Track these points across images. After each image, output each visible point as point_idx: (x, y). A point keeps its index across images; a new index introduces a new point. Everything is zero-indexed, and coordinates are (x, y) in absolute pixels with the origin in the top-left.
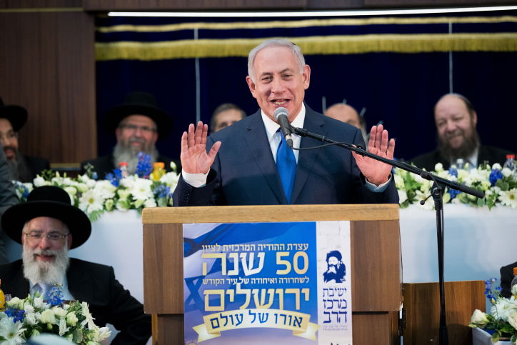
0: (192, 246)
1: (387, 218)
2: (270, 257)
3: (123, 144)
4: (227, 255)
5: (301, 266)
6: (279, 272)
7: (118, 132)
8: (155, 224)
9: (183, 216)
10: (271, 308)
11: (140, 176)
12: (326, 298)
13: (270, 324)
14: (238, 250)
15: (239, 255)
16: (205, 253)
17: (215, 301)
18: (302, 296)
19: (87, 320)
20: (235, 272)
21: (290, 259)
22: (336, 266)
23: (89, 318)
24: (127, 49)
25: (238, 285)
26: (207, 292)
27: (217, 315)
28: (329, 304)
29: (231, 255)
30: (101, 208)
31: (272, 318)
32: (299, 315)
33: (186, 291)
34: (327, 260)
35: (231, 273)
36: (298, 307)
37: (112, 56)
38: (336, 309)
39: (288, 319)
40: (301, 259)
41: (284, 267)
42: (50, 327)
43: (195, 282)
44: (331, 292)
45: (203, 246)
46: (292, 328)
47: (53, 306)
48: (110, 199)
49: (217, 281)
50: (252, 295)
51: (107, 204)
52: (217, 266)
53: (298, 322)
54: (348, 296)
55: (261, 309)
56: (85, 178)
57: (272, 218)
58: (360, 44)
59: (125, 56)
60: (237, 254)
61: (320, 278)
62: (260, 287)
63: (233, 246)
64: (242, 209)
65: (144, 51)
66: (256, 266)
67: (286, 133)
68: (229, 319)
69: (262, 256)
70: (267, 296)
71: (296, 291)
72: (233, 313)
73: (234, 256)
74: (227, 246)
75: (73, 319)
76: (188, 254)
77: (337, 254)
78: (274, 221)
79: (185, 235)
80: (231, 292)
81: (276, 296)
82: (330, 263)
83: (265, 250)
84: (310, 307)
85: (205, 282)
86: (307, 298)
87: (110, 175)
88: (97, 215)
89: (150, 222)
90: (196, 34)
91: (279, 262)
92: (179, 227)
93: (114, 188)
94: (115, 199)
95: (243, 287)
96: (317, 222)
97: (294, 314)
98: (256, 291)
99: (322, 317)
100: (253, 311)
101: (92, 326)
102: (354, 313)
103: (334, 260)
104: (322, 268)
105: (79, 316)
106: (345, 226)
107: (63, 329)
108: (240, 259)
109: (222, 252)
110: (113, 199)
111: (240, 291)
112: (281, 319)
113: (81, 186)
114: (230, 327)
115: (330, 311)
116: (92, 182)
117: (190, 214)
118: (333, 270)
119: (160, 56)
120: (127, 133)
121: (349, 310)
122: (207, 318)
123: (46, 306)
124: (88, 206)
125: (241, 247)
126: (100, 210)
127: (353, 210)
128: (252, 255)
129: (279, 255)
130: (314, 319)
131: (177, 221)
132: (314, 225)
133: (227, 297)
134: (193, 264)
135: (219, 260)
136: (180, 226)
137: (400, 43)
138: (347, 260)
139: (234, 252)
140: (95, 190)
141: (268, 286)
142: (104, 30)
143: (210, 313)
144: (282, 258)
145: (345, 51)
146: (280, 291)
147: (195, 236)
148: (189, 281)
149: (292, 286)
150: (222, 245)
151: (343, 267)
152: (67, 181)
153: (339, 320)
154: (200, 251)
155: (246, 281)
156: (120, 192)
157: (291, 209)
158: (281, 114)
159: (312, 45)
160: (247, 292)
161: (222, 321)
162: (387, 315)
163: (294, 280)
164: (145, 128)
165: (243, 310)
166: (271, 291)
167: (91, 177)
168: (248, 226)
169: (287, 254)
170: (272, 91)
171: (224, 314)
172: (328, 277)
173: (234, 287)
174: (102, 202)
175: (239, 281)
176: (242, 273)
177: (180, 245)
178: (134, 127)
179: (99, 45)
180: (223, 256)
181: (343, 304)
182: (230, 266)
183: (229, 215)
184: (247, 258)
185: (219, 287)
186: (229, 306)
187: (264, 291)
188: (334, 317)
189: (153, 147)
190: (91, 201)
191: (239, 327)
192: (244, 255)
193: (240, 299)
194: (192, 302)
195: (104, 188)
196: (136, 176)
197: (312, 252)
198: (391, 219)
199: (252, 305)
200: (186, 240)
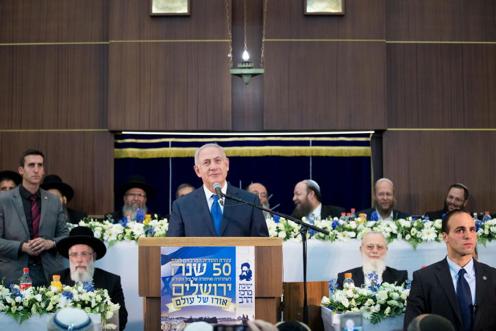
0: (166, 259)
1: (275, 245)
2: (210, 266)
3: (128, 204)
4: (186, 265)
5: (227, 271)
6: (214, 275)
7: (125, 198)
8: (145, 247)
9: (161, 242)
10: (210, 294)
11: (138, 222)
12: (241, 289)
13: (209, 303)
14: (191, 262)
16: (173, 263)
17: (178, 290)
18: (227, 288)
19: (107, 299)
20: (190, 274)
21: (221, 267)
22: (246, 271)
23: (108, 299)
24: (132, 152)
25: (192, 282)
26: (174, 285)
27: (180, 298)
28: (242, 293)
29: (188, 265)
30: (116, 239)
31: (210, 300)
32: (225, 298)
33: (162, 284)
34: (242, 268)
35: (187, 274)
36: (225, 294)
37: (123, 156)
38: (246, 295)
39: (219, 301)
40: (227, 267)
41: (217, 272)
42: (87, 303)
43: (167, 279)
44: (243, 286)
45: (172, 259)
46: (221, 305)
47: (88, 291)
48: (121, 234)
49: (180, 279)
50: (199, 287)
51: (119, 237)
52: (179, 271)
53: (225, 302)
54: (253, 288)
55: (204, 295)
56: (107, 222)
57: (211, 244)
58: (261, 151)
59: (131, 156)
60: (191, 264)
61: (238, 278)
62: (204, 283)
63: (189, 259)
65: (141, 154)
66: (202, 271)
68: (186, 300)
69: (205, 265)
70: (208, 288)
71: (224, 285)
72: (189, 297)
73: (189, 265)
74: (185, 259)
75: (99, 298)
76: (163, 263)
77: (247, 265)
78: (212, 246)
79: (162, 253)
80: (187, 285)
81: (213, 288)
82: (243, 270)
83: (207, 262)
84: (231, 294)
85: (173, 279)
86: (230, 289)
89: (142, 246)
90: (170, 144)
91: (215, 269)
92: (159, 248)
93: (123, 228)
94: (124, 234)
95: (194, 282)
96: (236, 247)
97: (222, 298)
98: (201, 285)
99: (238, 300)
100: (199, 296)
101: (110, 303)
102: (256, 298)
103: (245, 268)
104: (238, 272)
105: (102, 297)
106: (252, 249)
107: (94, 304)
108: (193, 267)
109: (182, 263)
111: (192, 285)
112: (215, 301)
113: (105, 227)
114: (186, 304)
115: (243, 296)
116: (111, 225)
117: (165, 241)
118: (245, 273)
119: (150, 156)
120: (130, 198)
121: (254, 296)
122: (174, 300)
123: (85, 291)
124: (108, 238)
125: (193, 260)
127: (256, 240)
128: (199, 265)
129: (215, 265)
130: (234, 301)
131: (158, 245)
132: (234, 249)
133: (185, 288)
134: (166, 269)
135: (181, 267)
136: (159, 247)
137: (282, 151)
138: (253, 268)
139: (189, 263)
140: (112, 229)
141: (208, 282)
142: (120, 141)
143: (175, 297)
144: (216, 267)
145: (253, 155)
146: (215, 285)
147: (167, 253)
148: (164, 279)
149: (222, 282)
150: (182, 259)
151: (250, 272)
152: (97, 223)
153: (247, 302)
154: (170, 262)
155: (196, 279)
156: (126, 230)
158: (217, 186)
159: (234, 151)
160: (196, 285)
161: (182, 301)
162: (275, 299)
163: (223, 279)
164: (140, 195)
165: (194, 295)
166: (210, 285)
167: (110, 222)
168: (198, 248)
169: (219, 264)
170: (211, 169)
171: (183, 297)
172: (242, 277)
173: (189, 283)
174: (116, 236)
175: (192, 279)
176: (193, 275)
177: (159, 258)
178: (134, 195)
179: (116, 150)
180: (183, 265)
181: (250, 293)
182: (187, 271)
183: (187, 242)
184: (196, 267)
185: (181, 282)
186: (186, 293)
187: (206, 285)
188: (245, 300)
189: (145, 206)
190: (110, 235)
191: (192, 305)
192: (195, 265)
193: (192, 289)
194: (166, 290)
195: (117, 228)
196: (135, 221)
197: (233, 264)
198: (278, 245)
199: (199, 293)
200: (162, 256)
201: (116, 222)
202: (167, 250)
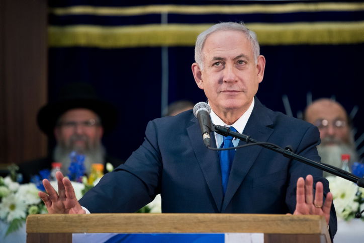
1: (307, 231)
9: (74, 224)
24: (85, 35)
30: (24, 215)
37: (67, 42)
48: (34, 205)
51: (30, 212)
56: (7, 180)
57: (176, 228)
59: (82, 41)
64: (141, 217)
65: (105, 37)
67: (205, 131)
78: (177, 232)
87: (36, 178)
88: (18, 224)
90: (164, 19)
92: (68, 237)
94: (41, 205)
96: (226, 235)
106: (258, 240)
110: (38, 205)
113: (2, 190)
116: (13, 186)
117: (81, 223)
119: (122, 43)
124: (8, 213)
126: (22, 218)
127: (268, 221)
136: (70, 235)
140: (17, 195)
142: (60, 12)
157: (197, 217)
158: (201, 109)
167: (15, 180)
170: (225, 79)
174: (24, 209)
179: (53, 30)
183: (126, 224)
190: (13, 207)
195: (28, 192)
198: (311, 232)
201: (25, 181)
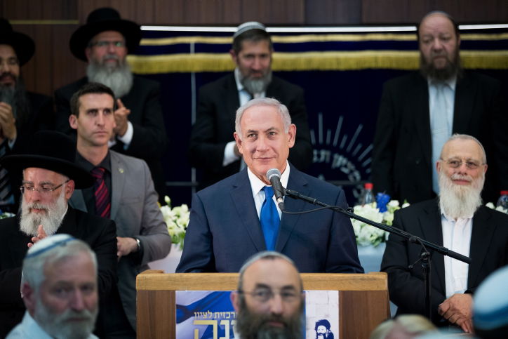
0: (185, 313)
1: (375, 288)
4: (219, 322)
8: (149, 291)
9: (176, 283)
14: (229, 317)
15: (230, 322)
16: (197, 319)
22: (324, 335)
29: (223, 322)
34: (316, 329)
45: (195, 313)
52: (208, 333)
60: (228, 321)
63: (224, 313)
73: (226, 323)
74: (218, 313)
76: (180, 320)
77: (326, 323)
79: (177, 302)
82: (319, 332)
89: (144, 289)
92: (172, 294)
96: (306, 291)
103: (322, 329)
104: (311, 336)
106: (334, 296)
108: (231, 326)
109: (213, 319)
117: (183, 281)
120: (101, 51)
125: (232, 315)
127: (342, 280)
131: (170, 288)
134: (185, 330)
135: (211, 327)
136: (173, 292)
138: (335, 329)
139: (225, 319)
147: (188, 303)
150: (213, 312)
151: (331, 335)
154: (192, 318)
170: (258, 149)
177: (173, 311)
180: (215, 324)
182: (221, 333)
183: (221, 283)
198: (379, 290)
200: (179, 307)
202: (186, 297)
